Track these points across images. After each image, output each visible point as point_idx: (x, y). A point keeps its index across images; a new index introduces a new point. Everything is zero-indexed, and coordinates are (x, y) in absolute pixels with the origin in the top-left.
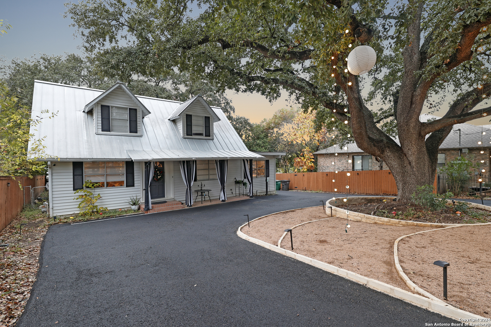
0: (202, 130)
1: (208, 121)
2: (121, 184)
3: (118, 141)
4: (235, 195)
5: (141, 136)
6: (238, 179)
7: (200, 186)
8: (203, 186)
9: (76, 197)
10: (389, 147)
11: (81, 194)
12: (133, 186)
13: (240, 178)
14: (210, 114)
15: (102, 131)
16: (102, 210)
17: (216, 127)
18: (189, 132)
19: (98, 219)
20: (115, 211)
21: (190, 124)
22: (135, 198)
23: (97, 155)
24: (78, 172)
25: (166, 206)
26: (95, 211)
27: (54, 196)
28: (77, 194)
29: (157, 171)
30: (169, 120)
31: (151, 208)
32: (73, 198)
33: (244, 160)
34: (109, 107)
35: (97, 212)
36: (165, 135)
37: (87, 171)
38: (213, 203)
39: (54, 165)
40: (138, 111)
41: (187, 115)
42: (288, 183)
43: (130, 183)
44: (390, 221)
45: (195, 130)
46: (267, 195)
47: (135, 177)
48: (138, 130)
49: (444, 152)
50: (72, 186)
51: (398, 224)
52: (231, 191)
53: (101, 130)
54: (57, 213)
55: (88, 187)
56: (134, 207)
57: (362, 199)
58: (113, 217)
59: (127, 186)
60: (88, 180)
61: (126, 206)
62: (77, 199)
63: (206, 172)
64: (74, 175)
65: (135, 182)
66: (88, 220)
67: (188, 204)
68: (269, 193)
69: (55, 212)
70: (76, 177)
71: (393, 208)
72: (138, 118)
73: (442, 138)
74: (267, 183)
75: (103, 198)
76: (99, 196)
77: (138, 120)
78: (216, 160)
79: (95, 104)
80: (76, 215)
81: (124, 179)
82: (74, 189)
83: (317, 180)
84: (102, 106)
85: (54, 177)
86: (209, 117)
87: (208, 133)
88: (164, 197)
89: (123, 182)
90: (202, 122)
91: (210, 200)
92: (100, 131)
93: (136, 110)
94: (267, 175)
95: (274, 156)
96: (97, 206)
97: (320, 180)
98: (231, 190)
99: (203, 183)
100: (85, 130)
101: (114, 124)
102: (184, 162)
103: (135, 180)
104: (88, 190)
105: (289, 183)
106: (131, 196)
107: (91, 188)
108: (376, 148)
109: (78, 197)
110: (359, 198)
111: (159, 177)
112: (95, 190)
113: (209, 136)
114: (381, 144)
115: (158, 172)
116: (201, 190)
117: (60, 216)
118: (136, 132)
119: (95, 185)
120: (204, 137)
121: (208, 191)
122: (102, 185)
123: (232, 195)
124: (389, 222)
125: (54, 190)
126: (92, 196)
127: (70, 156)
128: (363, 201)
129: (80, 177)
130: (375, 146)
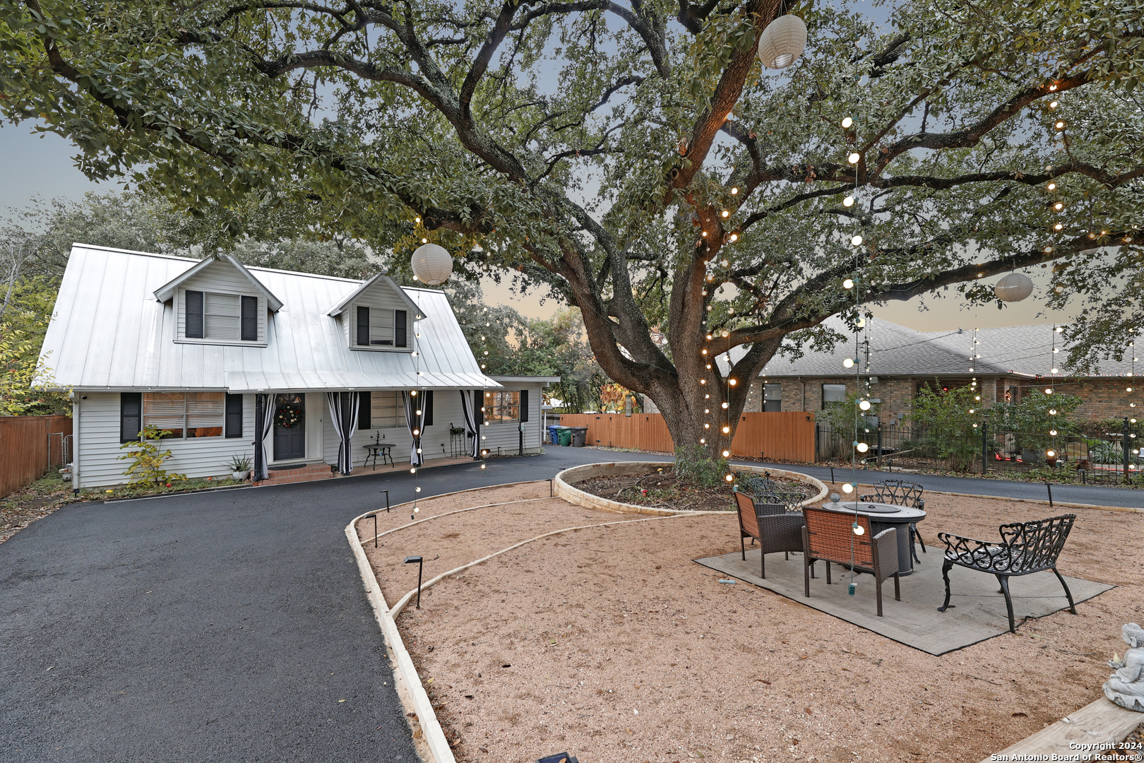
0: (390, 334)
1: (402, 320)
2: (214, 432)
3: (216, 355)
4: (449, 455)
5: (264, 346)
6: (456, 426)
7: (375, 437)
8: (381, 437)
9: (122, 456)
10: (658, 378)
11: (135, 450)
12: (240, 435)
13: (459, 423)
14: (407, 306)
15: (186, 337)
16: (174, 478)
17: (418, 328)
18: (363, 338)
19: (159, 494)
20: (200, 480)
21: (366, 324)
22: (242, 457)
23: (169, 379)
24: (131, 410)
25: (300, 473)
26: (160, 481)
27: (82, 453)
28: (125, 450)
29: (290, 409)
30: (329, 315)
31: (266, 476)
32: (116, 456)
33: (462, 392)
34: (201, 293)
35: (165, 482)
36: (313, 344)
37: (147, 409)
38: (397, 469)
39: (85, 398)
40: (259, 300)
41: (359, 308)
42: (583, 432)
43: (234, 432)
44: (609, 504)
45: (374, 334)
46: (522, 456)
47: (244, 420)
48: (259, 334)
49: (844, 382)
50: (119, 435)
51: (619, 510)
52: (442, 448)
53: (184, 334)
54: (88, 483)
55: (148, 438)
56: (237, 475)
57: (644, 466)
58: (188, 491)
59: (227, 437)
60: (150, 426)
61: (222, 472)
62: (124, 458)
63: (389, 412)
64: (122, 416)
65: (244, 430)
66: (139, 496)
67: (342, 470)
68: (524, 452)
69: (82, 480)
70: (125, 420)
71: (657, 483)
72: (259, 313)
73: (757, 363)
74: (521, 433)
75: (177, 457)
76: (169, 455)
77: (259, 317)
78: (403, 392)
79: (173, 288)
80: (123, 487)
81: (222, 423)
82: (123, 441)
83: (631, 429)
84: (188, 293)
85: (83, 420)
86: (405, 312)
87: (402, 339)
88: (303, 456)
89: (221, 428)
90: (391, 320)
91: (393, 465)
92: (183, 337)
93: (255, 299)
94: (524, 418)
95: (538, 383)
96: (165, 471)
97: (637, 429)
98: (442, 445)
99: (382, 431)
100: (154, 334)
101: (212, 324)
102: (336, 394)
103: (244, 425)
104: (149, 442)
105: (585, 434)
106: (233, 454)
107: (153, 438)
108: (635, 379)
109: (126, 455)
110: (638, 465)
111: (292, 421)
112: (163, 444)
113: (405, 346)
114: (644, 373)
115: (291, 412)
116: (378, 444)
117: (94, 488)
118: (255, 339)
119: (163, 433)
120: (393, 348)
121: (389, 446)
122: (177, 434)
123: (443, 456)
124: (608, 506)
125: (82, 441)
126: (156, 454)
127: (113, 383)
128: (646, 469)
129: (134, 420)
130: (633, 375)
